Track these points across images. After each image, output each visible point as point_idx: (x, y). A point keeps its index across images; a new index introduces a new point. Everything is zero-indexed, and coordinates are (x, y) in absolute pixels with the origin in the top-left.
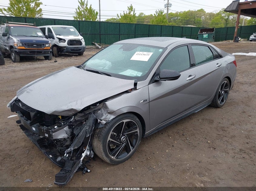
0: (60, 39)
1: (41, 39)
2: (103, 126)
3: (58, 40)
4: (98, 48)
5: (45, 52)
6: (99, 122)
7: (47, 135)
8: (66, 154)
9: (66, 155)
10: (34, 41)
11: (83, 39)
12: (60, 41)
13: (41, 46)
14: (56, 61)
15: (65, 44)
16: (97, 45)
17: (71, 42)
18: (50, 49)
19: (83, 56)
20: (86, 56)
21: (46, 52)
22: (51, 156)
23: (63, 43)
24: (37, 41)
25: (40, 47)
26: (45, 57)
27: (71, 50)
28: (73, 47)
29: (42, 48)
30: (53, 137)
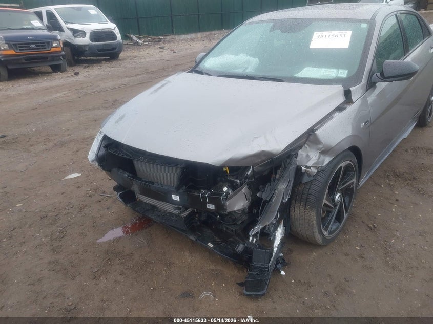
0: (75, 32)
1: (40, 33)
2: (312, 178)
3: (70, 33)
4: (137, 44)
5: (52, 56)
6: (303, 172)
7: (211, 207)
8: (251, 238)
9: (253, 240)
10: (31, 38)
11: (117, 29)
12: (75, 35)
13: (45, 45)
14: (77, 74)
15: (85, 40)
16: (135, 39)
17: (97, 36)
18: (60, 52)
19: (120, 60)
20: (124, 59)
21: (54, 57)
22: (211, 245)
23: (82, 39)
24: (36, 37)
25: (42, 48)
26: (51, 66)
27: (99, 50)
28: (100, 45)
29: (47, 49)
30: (226, 209)
